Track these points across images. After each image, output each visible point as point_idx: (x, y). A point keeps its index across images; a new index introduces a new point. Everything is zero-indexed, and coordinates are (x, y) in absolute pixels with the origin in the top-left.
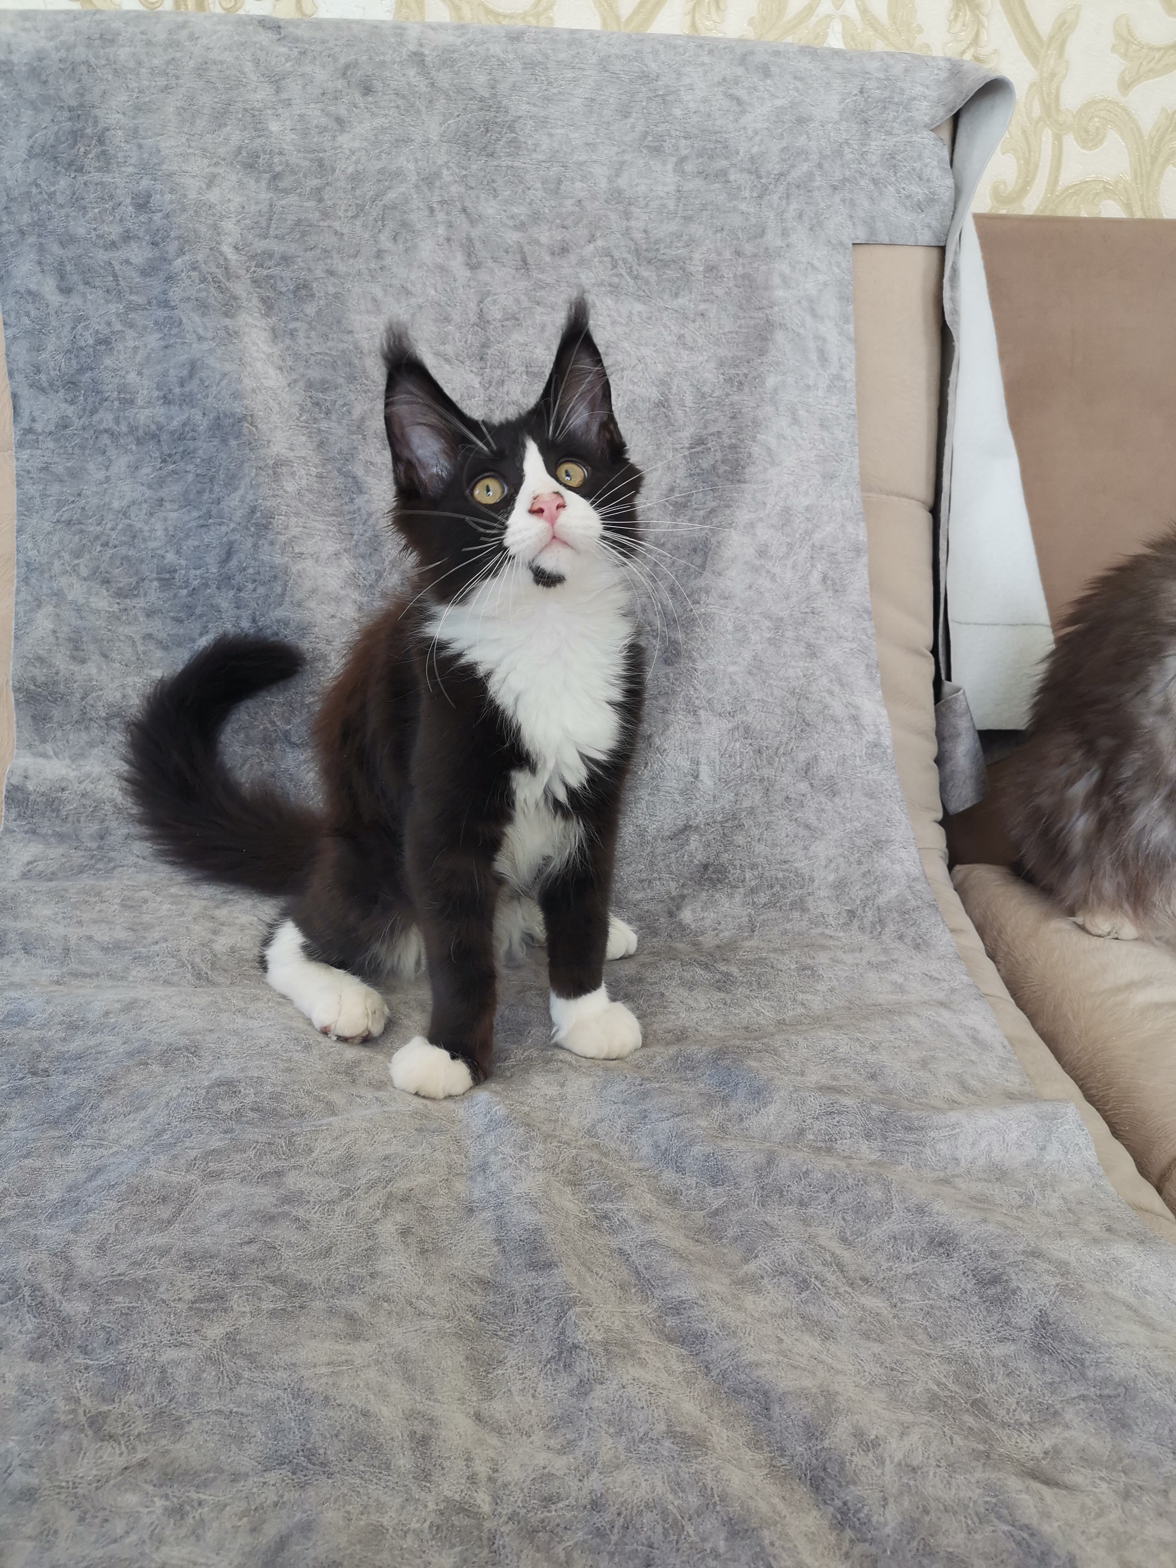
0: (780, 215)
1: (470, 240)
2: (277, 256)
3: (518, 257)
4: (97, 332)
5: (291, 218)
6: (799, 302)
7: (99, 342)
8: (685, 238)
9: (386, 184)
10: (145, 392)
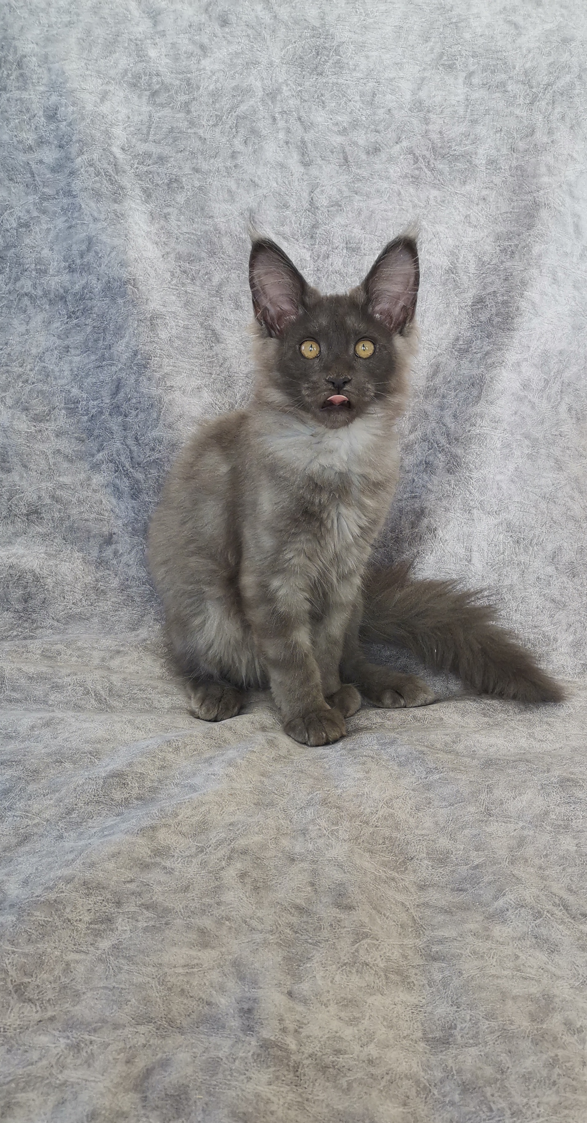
0: (547, 119)
1: (303, 142)
2: (155, 156)
3: (341, 156)
4: (20, 218)
5: (166, 127)
6: (561, 186)
7: (21, 225)
8: (472, 137)
9: (239, 98)
10: (55, 264)
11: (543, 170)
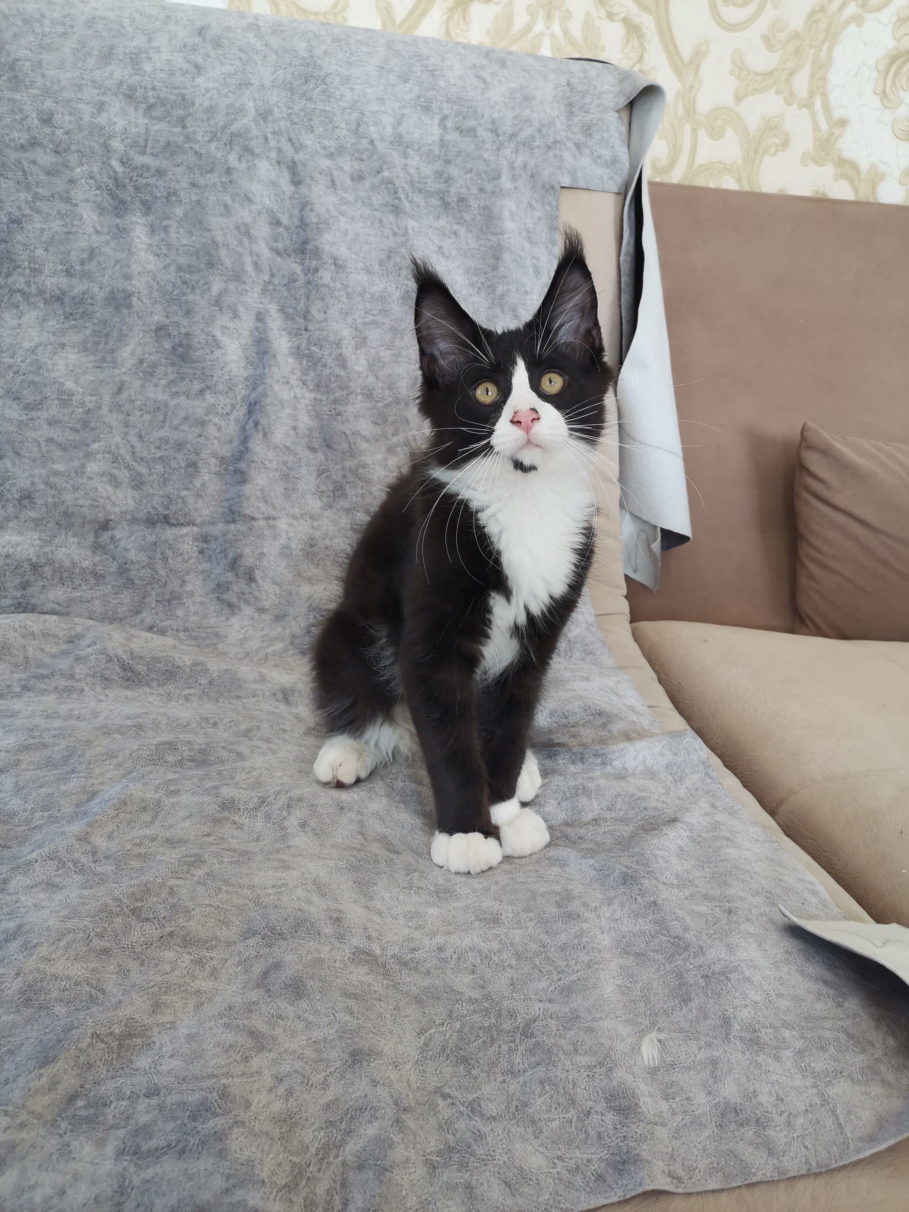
0: (511, 165)
1: (294, 162)
2: (153, 169)
3: (329, 178)
4: (10, 213)
5: (163, 141)
6: (520, 233)
7: (12, 221)
8: (445, 176)
9: (233, 116)
10: (51, 265)
11: (506, 214)
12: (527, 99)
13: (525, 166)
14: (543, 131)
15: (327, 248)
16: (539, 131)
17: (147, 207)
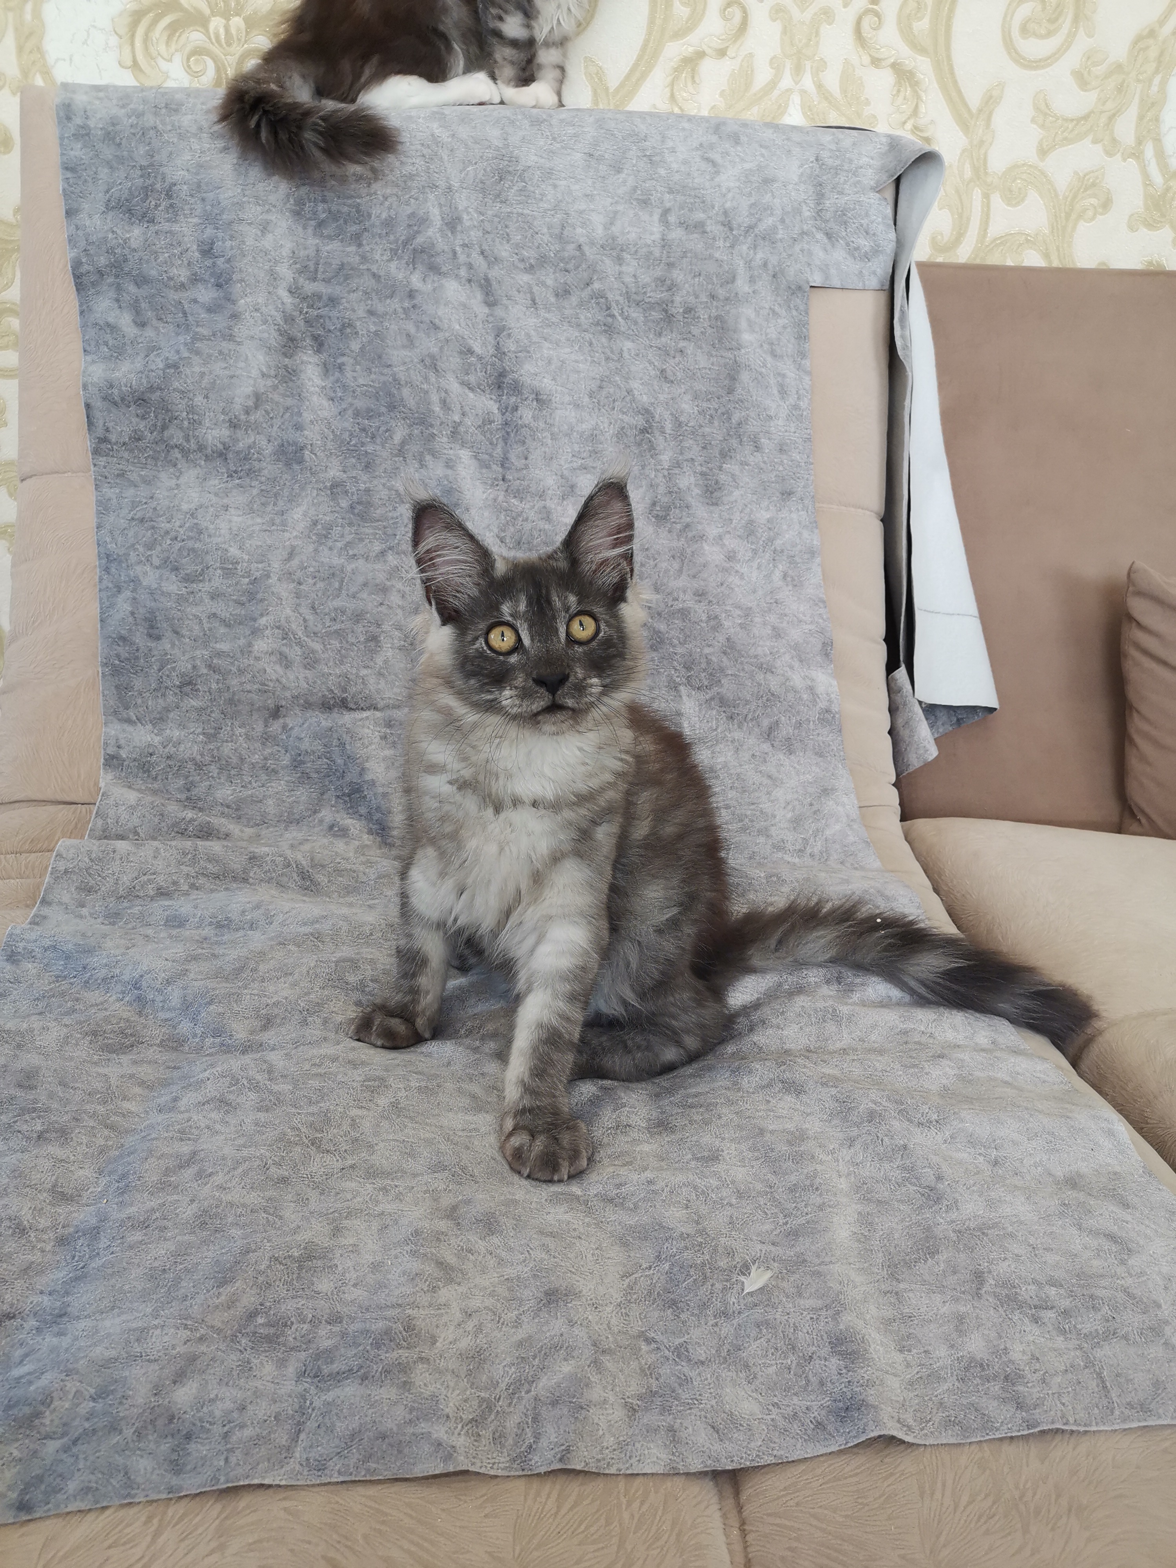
0: (749, 264)
1: (487, 280)
2: (325, 298)
3: (528, 296)
4: (167, 358)
5: (335, 263)
6: (761, 345)
7: (169, 367)
8: (668, 282)
10: (212, 415)
11: (743, 324)
12: (767, 181)
13: (765, 265)
14: (787, 221)
15: (527, 380)
16: (782, 221)
17: (319, 344)
